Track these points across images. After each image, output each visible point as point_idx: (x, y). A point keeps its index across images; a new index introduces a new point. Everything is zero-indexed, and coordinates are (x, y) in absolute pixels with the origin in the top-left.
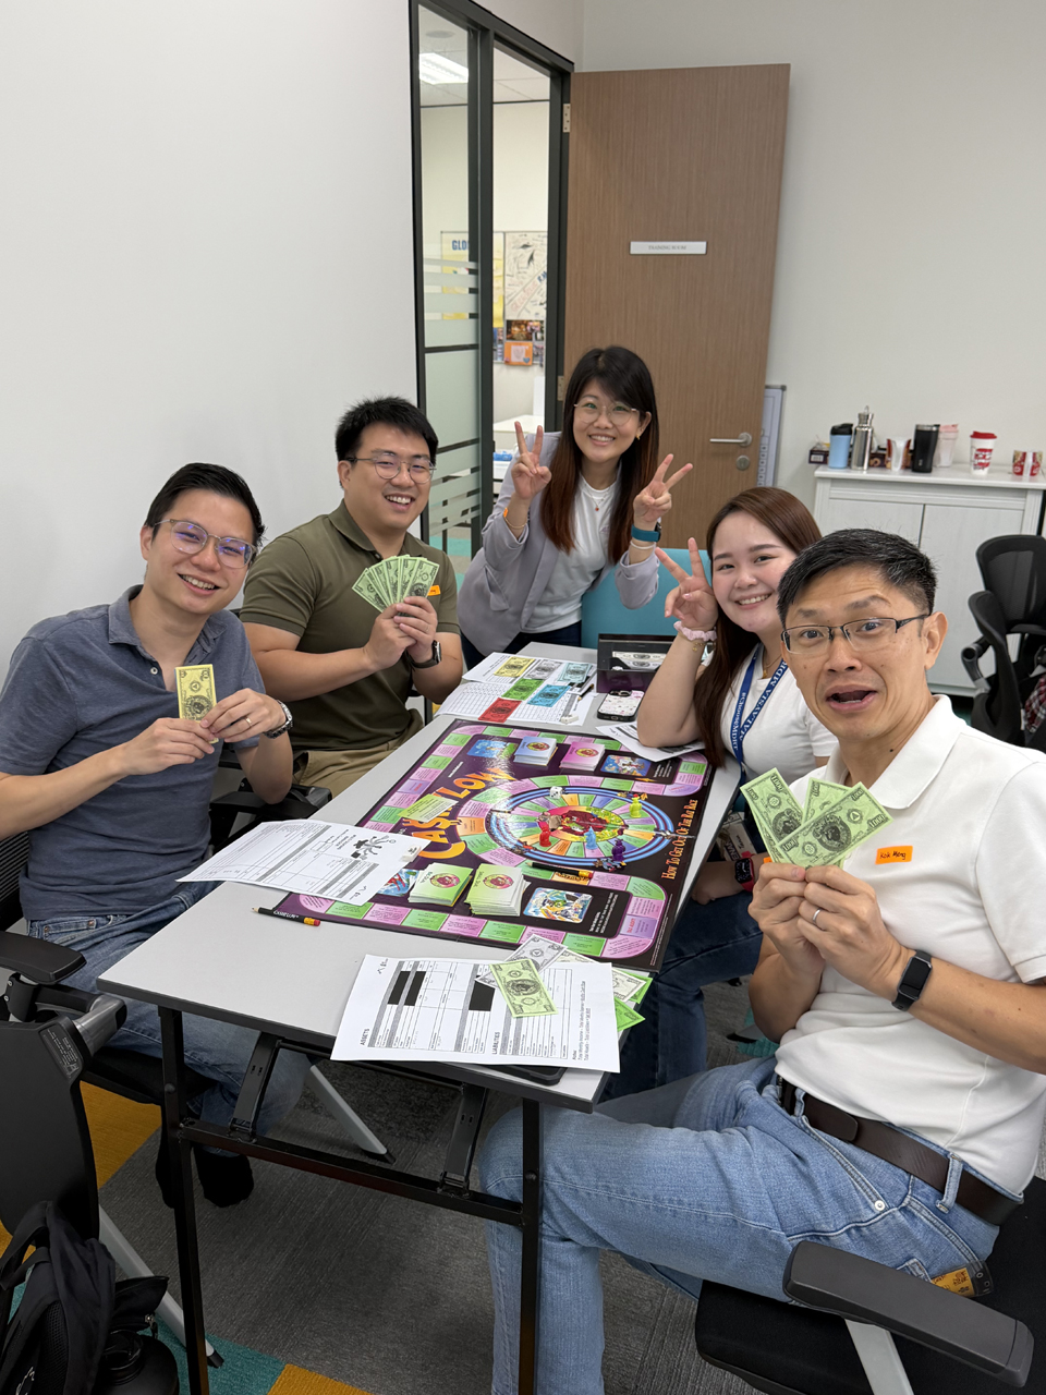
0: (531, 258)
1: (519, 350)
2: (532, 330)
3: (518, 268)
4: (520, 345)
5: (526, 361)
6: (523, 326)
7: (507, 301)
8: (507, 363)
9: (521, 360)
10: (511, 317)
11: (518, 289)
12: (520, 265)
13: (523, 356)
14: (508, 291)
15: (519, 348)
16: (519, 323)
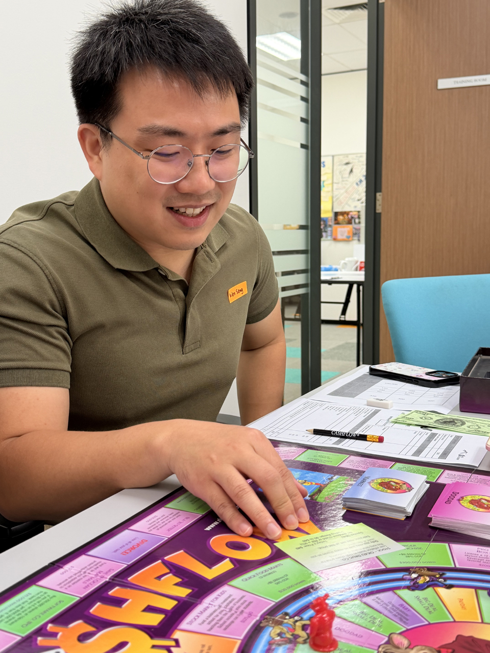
0: (351, 171)
1: (343, 231)
2: (352, 218)
3: (342, 178)
4: (344, 227)
5: (348, 237)
6: (345, 215)
7: (334, 199)
8: (335, 239)
9: (344, 237)
10: (337, 210)
11: (342, 191)
12: (344, 176)
13: (346, 234)
14: (336, 193)
15: (343, 229)
16: (343, 213)
